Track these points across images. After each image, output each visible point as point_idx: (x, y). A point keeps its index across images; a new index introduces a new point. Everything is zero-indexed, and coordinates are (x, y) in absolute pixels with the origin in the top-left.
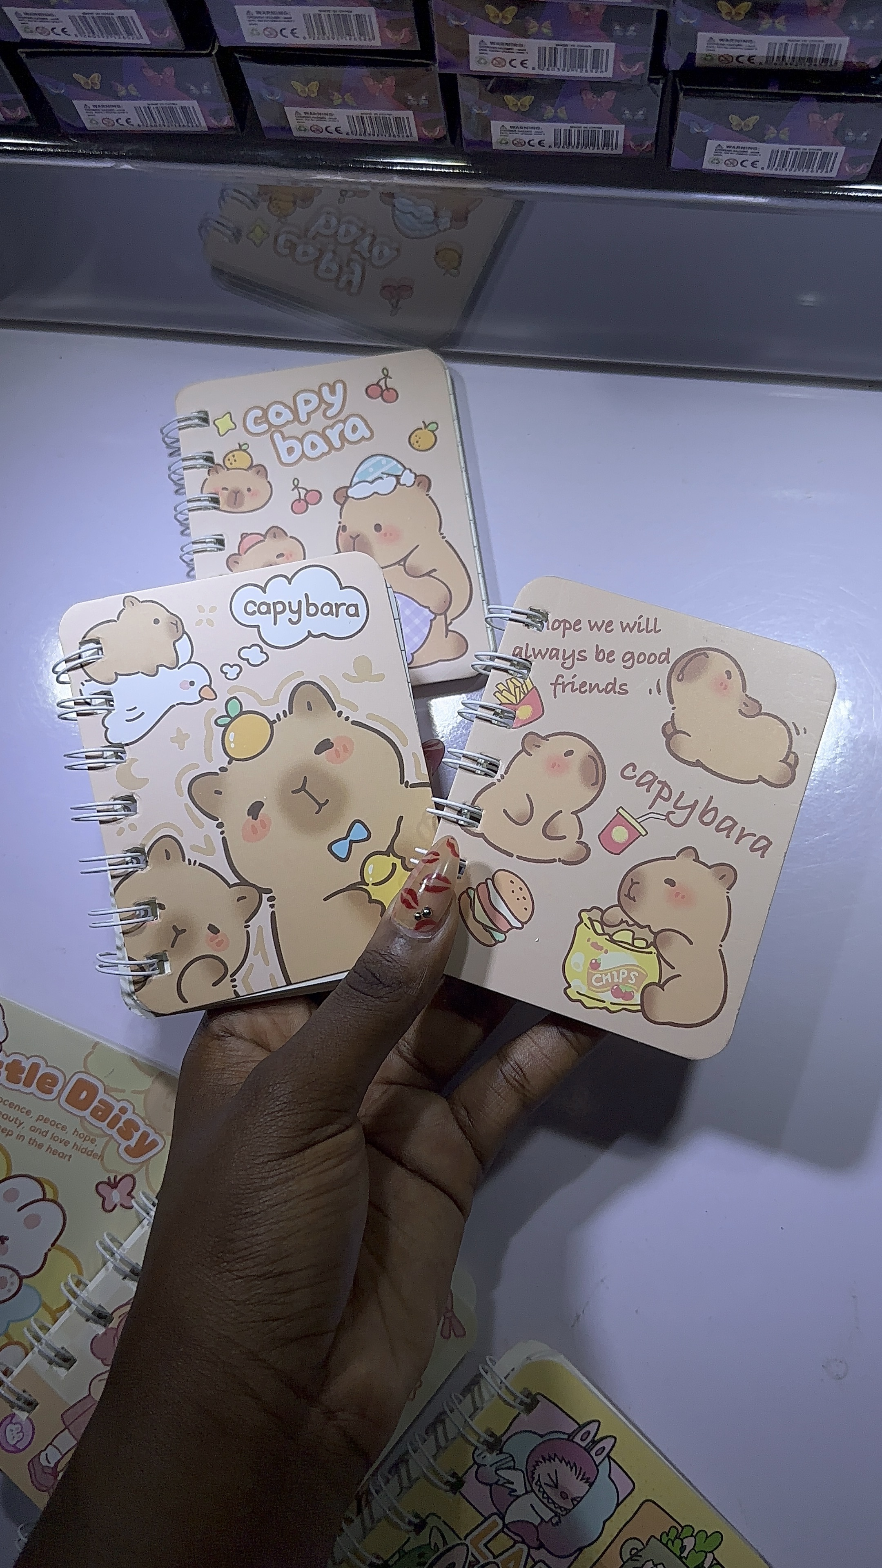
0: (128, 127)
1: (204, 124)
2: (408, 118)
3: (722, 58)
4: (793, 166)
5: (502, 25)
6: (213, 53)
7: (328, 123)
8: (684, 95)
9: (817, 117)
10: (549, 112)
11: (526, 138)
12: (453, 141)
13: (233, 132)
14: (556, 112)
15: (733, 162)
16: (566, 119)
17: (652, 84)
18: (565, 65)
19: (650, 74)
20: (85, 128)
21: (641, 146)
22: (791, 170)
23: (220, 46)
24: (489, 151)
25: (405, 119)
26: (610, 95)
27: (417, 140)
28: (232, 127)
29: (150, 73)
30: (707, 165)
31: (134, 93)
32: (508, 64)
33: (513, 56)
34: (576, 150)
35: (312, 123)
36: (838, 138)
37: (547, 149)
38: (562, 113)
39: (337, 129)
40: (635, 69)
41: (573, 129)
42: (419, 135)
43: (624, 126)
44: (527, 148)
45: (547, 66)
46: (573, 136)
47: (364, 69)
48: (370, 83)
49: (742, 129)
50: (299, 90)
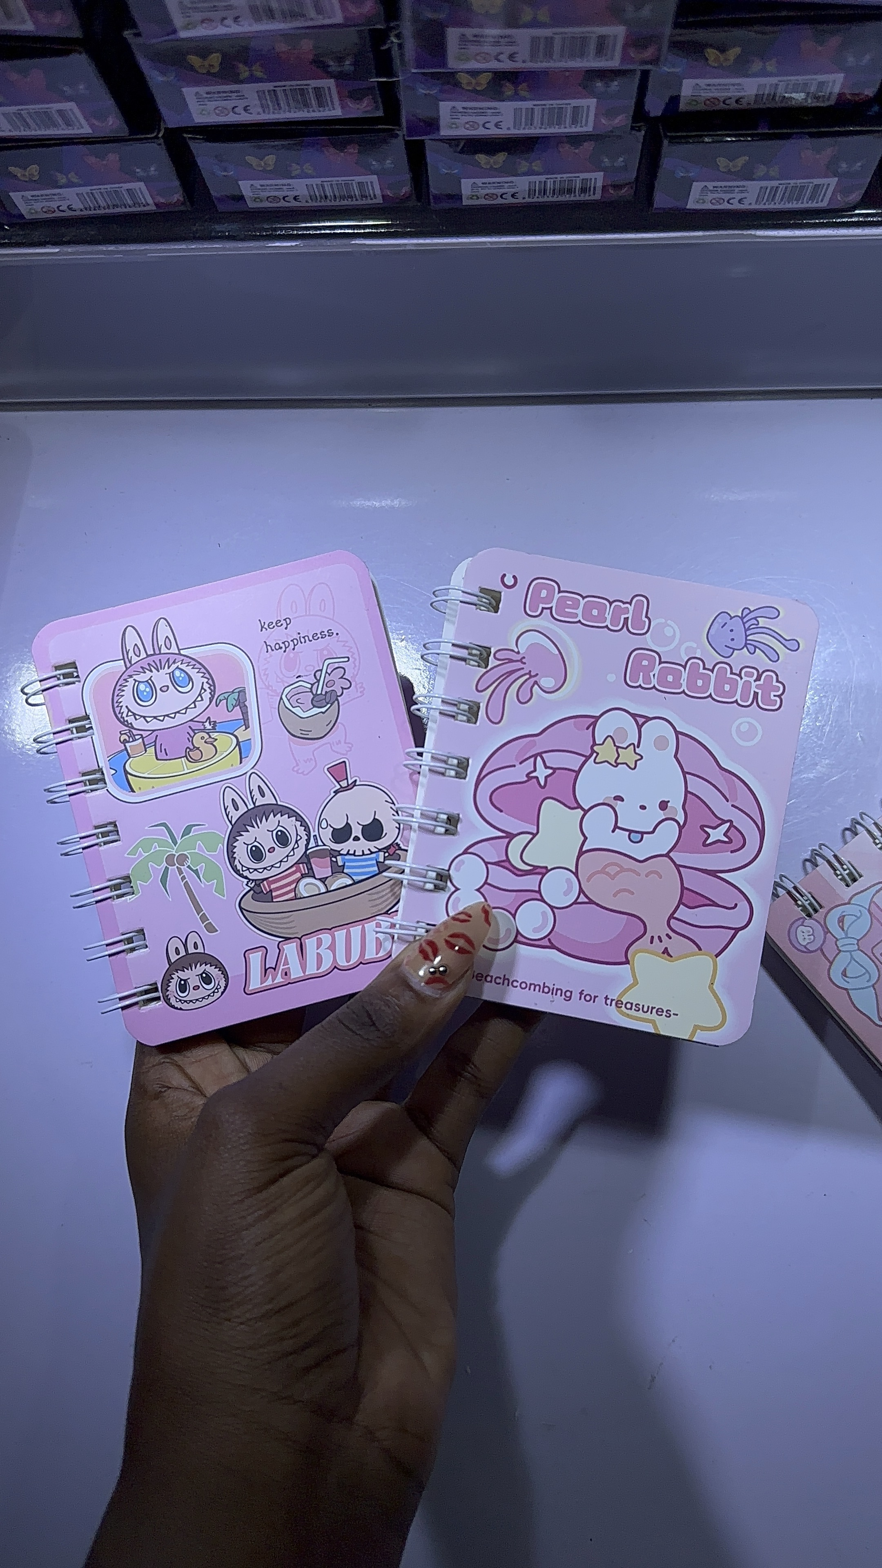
0: (69, 213)
1: (151, 204)
2: (371, 182)
3: (708, 102)
4: (782, 200)
5: (475, 92)
6: (160, 135)
7: (285, 193)
8: (670, 141)
9: (809, 152)
10: (524, 166)
11: (499, 192)
12: (419, 200)
13: (184, 208)
14: (532, 166)
15: (719, 201)
16: (541, 171)
17: (635, 132)
18: (542, 124)
19: (633, 123)
20: (23, 217)
21: (621, 189)
22: (779, 204)
23: (166, 129)
24: (458, 206)
25: (369, 184)
26: (588, 147)
27: (381, 202)
28: (180, 204)
29: (92, 159)
30: (691, 205)
31: (75, 180)
32: (481, 127)
33: (486, 119)
34: (551, 199)
35: (268, 194)
36: (831, 170)
37: (520, 200)
38: (537, 166)
39: (295, 198)
40: (617, 121)
41: (549, 180)
42: (383, 196)
43: (602, 173)
44: (500, 201)
45: (523, 126)
46: (548, 186)
47: (324, 139)
48: (331, 152)
49: (730, 170)
50: (254, 165)
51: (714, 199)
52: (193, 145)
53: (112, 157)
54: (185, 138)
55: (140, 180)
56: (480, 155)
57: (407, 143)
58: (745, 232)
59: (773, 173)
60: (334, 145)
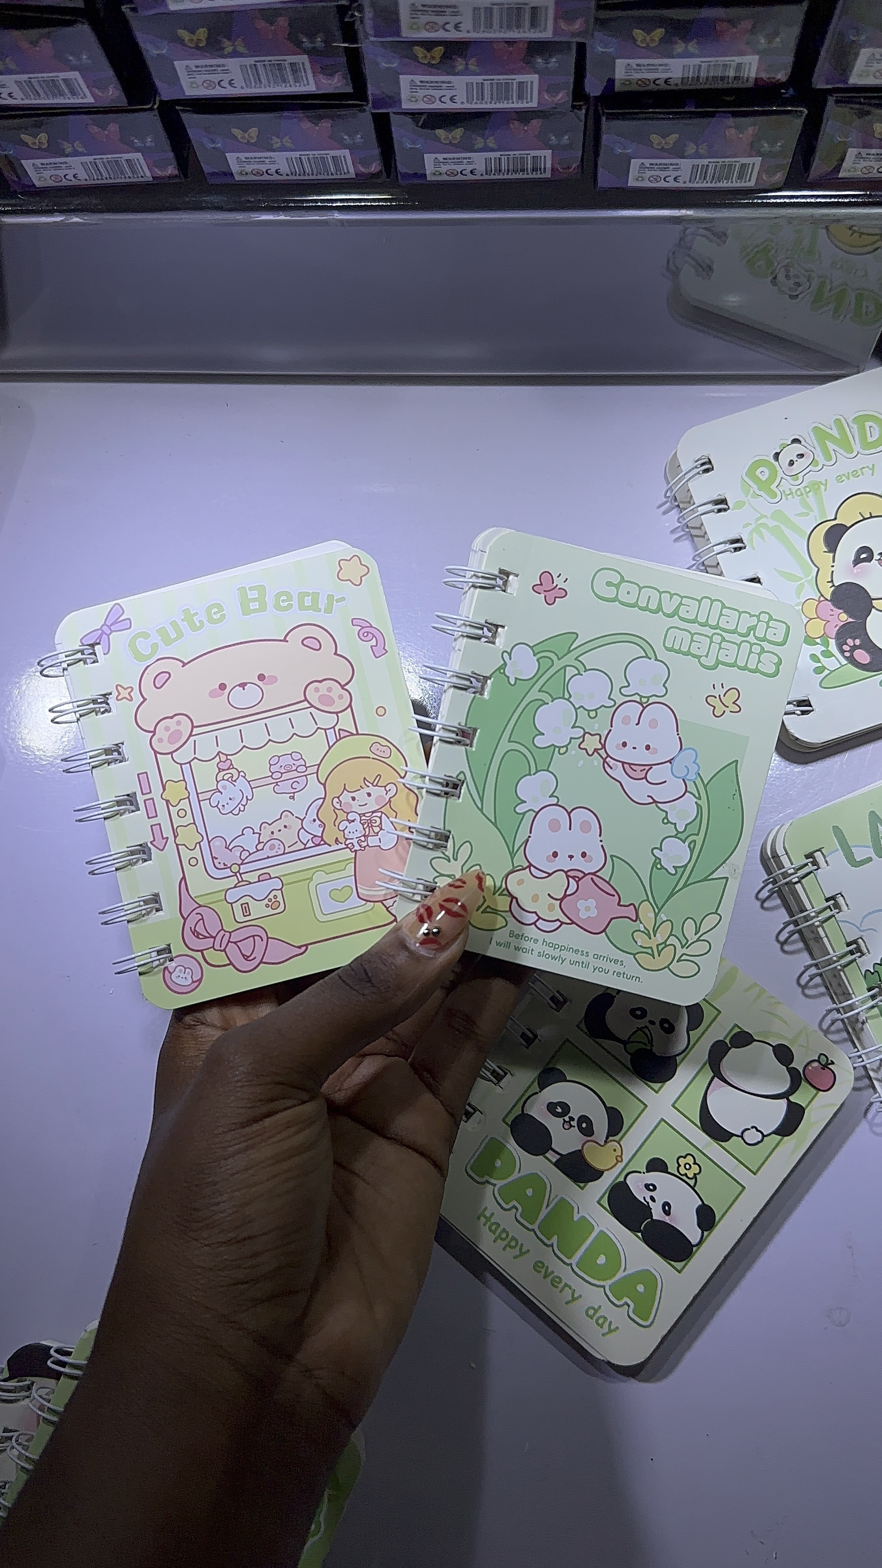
0: (75, 182)
1: (148, 174)
2: (344, 157)
3: (640, 82)
4: (713, 179)
5: (430, 65)
6: (155, 107)
7: (268, 167)
8: (607, 119)
9: (733, 131)
10: (480, 142)
11: (459, 168)
12: (388, 176)
13: (177, 181)
14: (485, 142)
15: (657, 179)
16: (495, 147)
17: (576, 111)
18: (492, 99)
19: (573, 101)
20: (34, 185)
21: (569, 168)
22: (711, 182)
23: (161, 101)
24: (423, 182)
25: (343, 158)
26: (536, 123)
27: (354, 177)
28: (176, 176)
29: (95, 129)
30: (632, 183)
31: (80, 150)
32: (438, 101)
33: (442, 93)
34: (506, 176)
35: (253, 167)
36: (754, 149)
37: (478, 177)
38: (490, 142)
39: (277, 172)
40: (558, 98)
41: (503, 158)
42: (356, 172)
43: (550, 151)
44: (460, 177)
45: (475, 101)
46: (503, 163)
47: (300, 114)
48: (307, 125)
49: (663, 147)
50: (239, 137)
51: (652, 176)
52: (184, 117)
53: (113, 127)
54: (177, 110)
55: (137, 150)
57: (373, 114)
59: (701, 151)
60: (310, 119)
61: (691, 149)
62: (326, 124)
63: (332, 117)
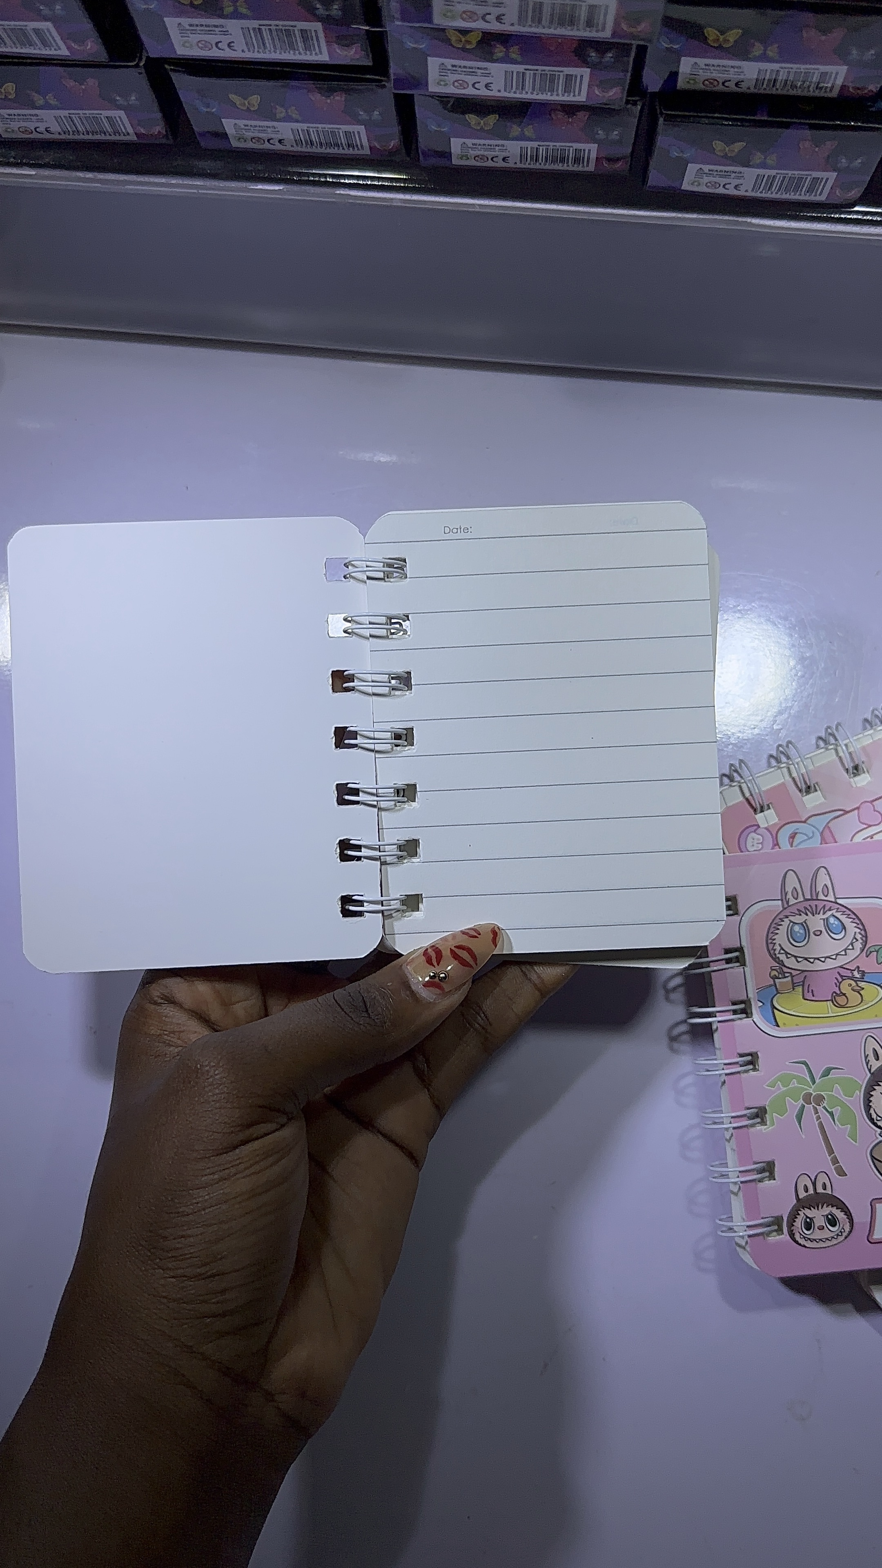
0: (46, 136)
1: (131, 134)
2: (359, 132)
3: (706, 82)
4: (779, 190)
5: (464, 50)
6: (141, 64)
7: (270, 136)
8: (665, 120)
9: (808, 144)
10: (515, 130)
11: (490, 155)
12: (408, 153)
13: (164, 141)
14: (523, 131)
15: (715, 185)
16: (534, 137)
17: (630, 106)
18: (534, 89)
19: (628, 96)
21: (614, 164)
22: (777, 193)
23: (148, 57)
25: (356, 134)
26: (582, 118)
27: (369, 153)
28: (163, 136)
29: (70, 83)
30: (686, 186)
31: (53, 103)
32: (470, 86)
33: (476, 79)
34: (542, 167)
35: (252, 135)
36: (830, 164)
37: (510, 165)
38: (529, 131)
39: (280, 141)
40: (611, 94)
41: (541, 148)
42: (371, 148)
43: (596, 145)
44: (489, 164)
45: (514, 89)
46: (541, 153)
47: (310, 84)
48: (316, 97)
49: (726, 154)
50: (238, 103)
51: (710, 183)
52: (174, 76)
53: (91, 82)
54: (166, 69)
55: (120, 107)
56: (470, 115)
57: (396, 96)
58: (740, 219)
59: (769, 162)
60: (320, 90)
61: (758, 157)
62: (339, 98)
63: (347, 91)
